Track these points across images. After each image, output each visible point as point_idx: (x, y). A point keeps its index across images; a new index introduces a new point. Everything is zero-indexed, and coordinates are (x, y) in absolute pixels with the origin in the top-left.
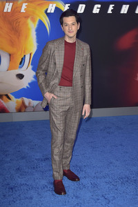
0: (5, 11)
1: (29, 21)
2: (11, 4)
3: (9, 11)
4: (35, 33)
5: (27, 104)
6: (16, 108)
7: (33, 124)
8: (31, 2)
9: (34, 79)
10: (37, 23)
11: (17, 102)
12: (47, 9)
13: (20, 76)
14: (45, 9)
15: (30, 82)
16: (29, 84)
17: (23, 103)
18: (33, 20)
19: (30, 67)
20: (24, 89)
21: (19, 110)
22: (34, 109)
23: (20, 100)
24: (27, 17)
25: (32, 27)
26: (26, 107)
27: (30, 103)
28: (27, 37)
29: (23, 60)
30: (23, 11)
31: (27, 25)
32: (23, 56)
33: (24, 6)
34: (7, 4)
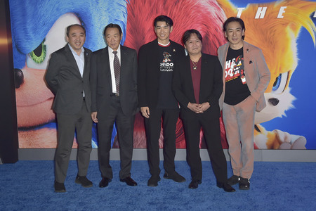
0: (257, 17)
1: (288, 29)
2: (265, 9)
3: (262, 17)
4: (296, 44)
5: (282, 138)
6: (267, 144)
7: (291, 166)
8: (291, 5)
9: (292, 106)
10: (298, 31)
11: (269, 136)
12: (314, 13)
13: (274, 102)
14: (311, 13)
15: (287, 109)
16: (286, 112)
17: (277, 137)
18: (294, 28)
19: (288, 89)
20: (278, 118)
21: (272, 147)
22: (292, 147)
23: (272, 133)
24: (285, 24)
25: (292, 37)
26: (280, 143)
27: (286, 138)
28: (284, 50)
29: (278, 80)
30: (280, 16)
31: (285, 34)
32: (278, 75)
33: (282, 10)
34: (260, 9)
